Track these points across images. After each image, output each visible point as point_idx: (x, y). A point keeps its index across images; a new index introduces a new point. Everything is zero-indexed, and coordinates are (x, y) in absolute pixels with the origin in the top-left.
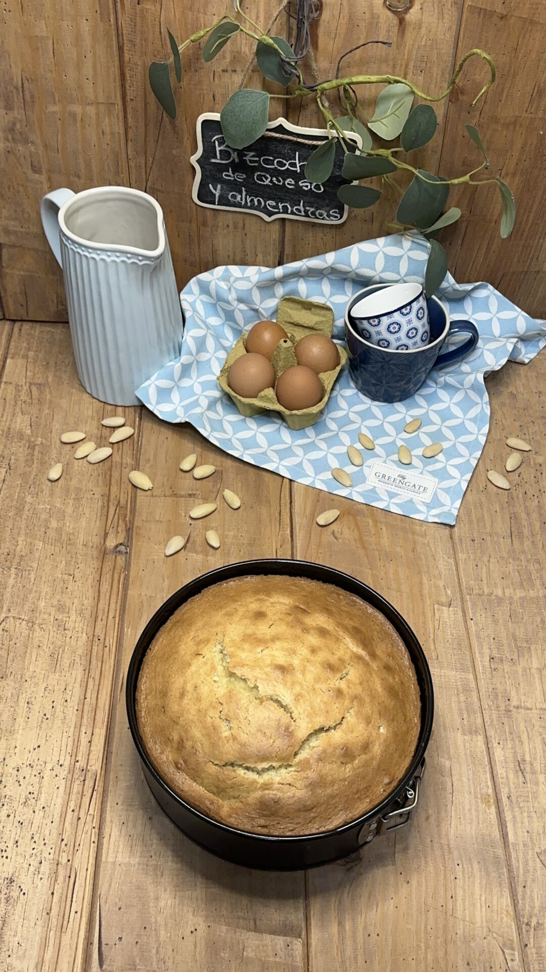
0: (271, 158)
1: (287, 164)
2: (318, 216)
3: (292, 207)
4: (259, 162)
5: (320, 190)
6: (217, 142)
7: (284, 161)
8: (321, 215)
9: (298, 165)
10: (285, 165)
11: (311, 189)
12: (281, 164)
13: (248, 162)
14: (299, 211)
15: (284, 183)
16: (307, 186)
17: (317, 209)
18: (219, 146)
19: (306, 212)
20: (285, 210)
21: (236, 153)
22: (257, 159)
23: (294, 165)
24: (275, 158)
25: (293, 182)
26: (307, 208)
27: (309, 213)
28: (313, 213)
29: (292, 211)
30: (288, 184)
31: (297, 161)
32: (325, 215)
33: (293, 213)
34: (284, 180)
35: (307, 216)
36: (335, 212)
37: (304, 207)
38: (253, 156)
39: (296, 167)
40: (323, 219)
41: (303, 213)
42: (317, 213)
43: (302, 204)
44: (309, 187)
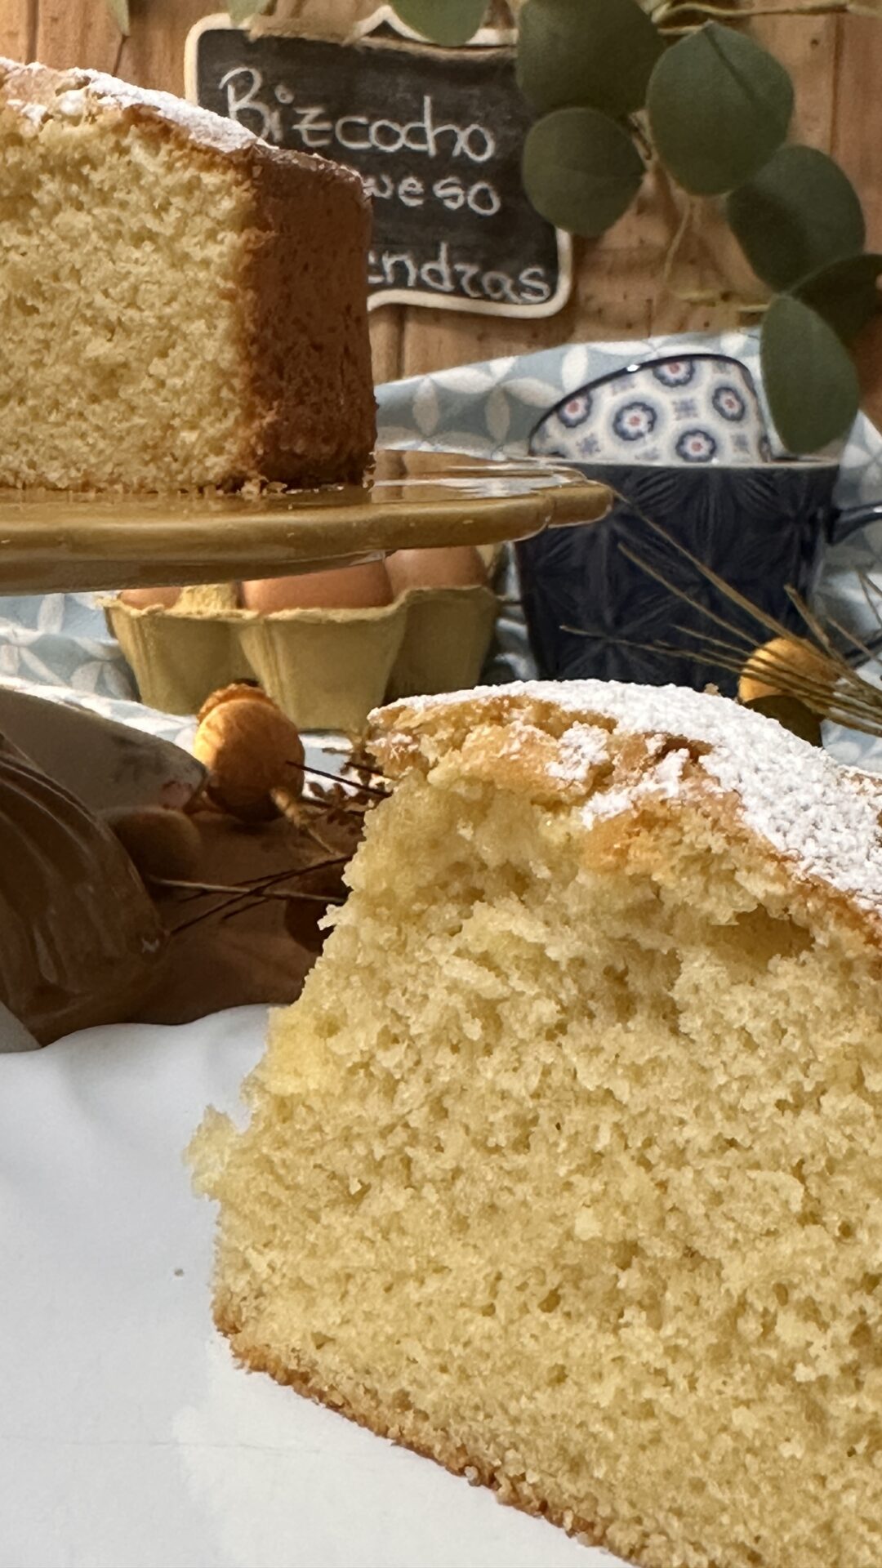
0: (362, 120)
1: (403, 132)
2: (488, 290)
3: (419, 266)
4: (329, 134)
5: (489, 204)
6: (231, 91)
7: (395, 127)
8: (496, 286)
9: (431, 135)
10: (397, 136)
11: (466, 205)
12: (387, 136)
13: (305, 139)
14: (436, 275)
15: (395, 195)
16: (454, 198)
17: (486, 266)
18: (238, 97)
19: (456, 277)
20: (401, 282)
21: (276, 115)
22: (325, 126)
23: (418, 135)
24: (373, 118)
25: (419, 188)
26: (459, 267)
27: (464, 282)
28: (475, 283)
29: (419, 278)
30: (408, 194)
31: (427, 123)
32: (508, 285)
33: (421, 286)
34: (397, 181)
35: (458, 292)
36: (533, 276)
37: (451, 262)
38: (318, 119)
39: (424, 141)
40: (504, 300)
41: (447, 285)
42: (486, 280)
43: (443, 254)
44: (461, 201)
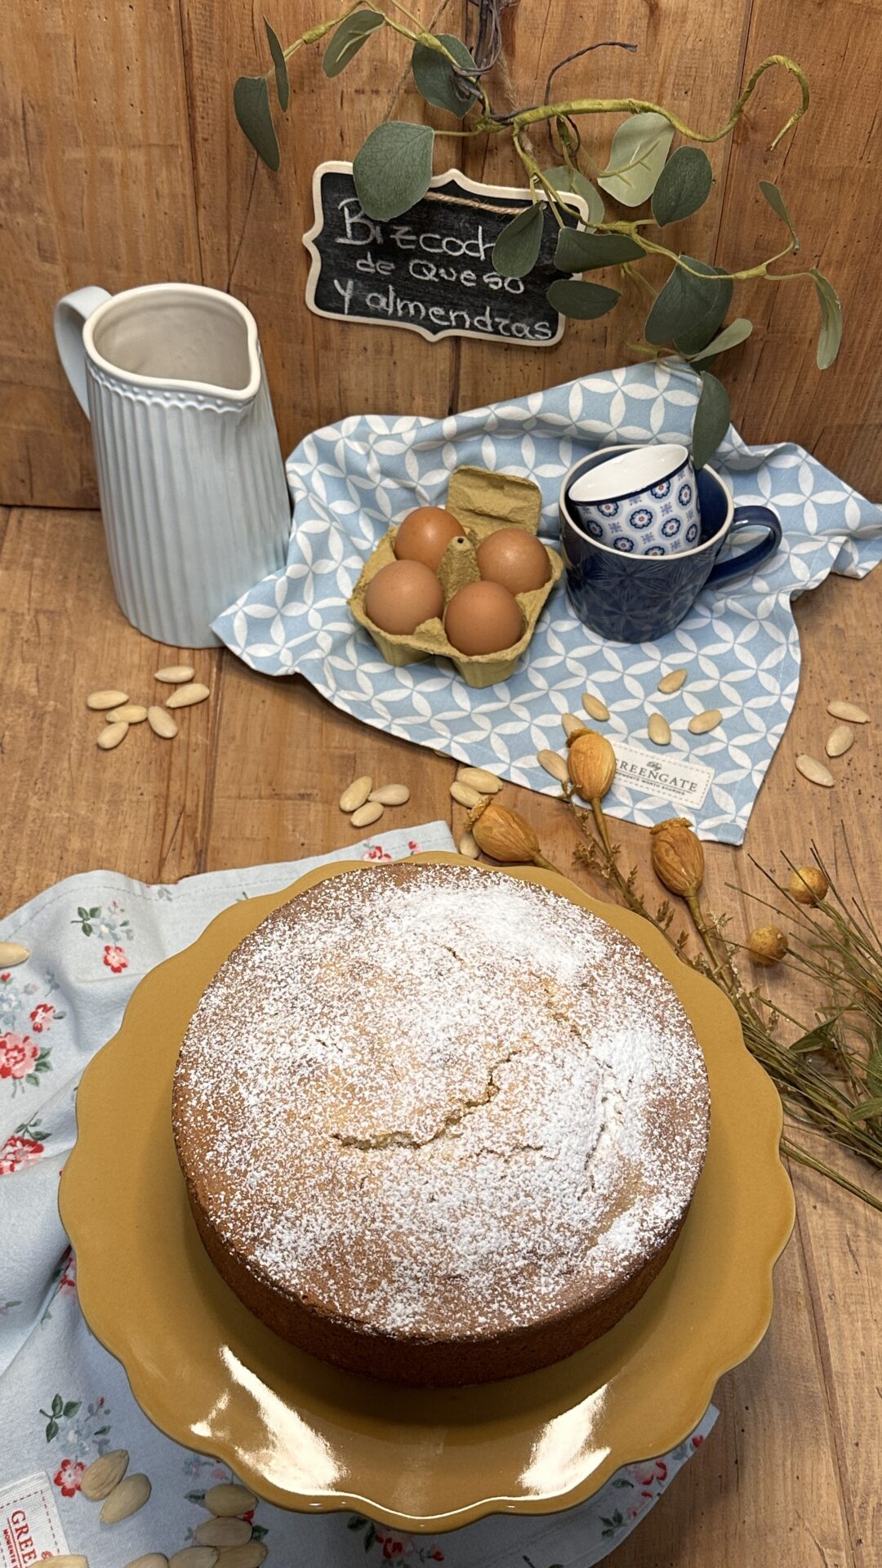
0: (438, 237)
1: (464, 246)
2: (515, 332)
3: (472, 318)
4: (416, 242)
5: (519, 289)
6: (346, 210)
8: (520, 330)
9: (482, 248)
10: (461, 247)
11: (503, 287)
12: (454, 247)
13: (399, 244)
14: (484, 324)
15: (458, 278)
16: (496, 283)
17: (513, 321)
18: (351, 217)
19: (495, 325)
20: (460, 323)
21: (378, 228)
22: (413, 237)
23: (474, 248)
24: (444, 236)
25: (473, 277)
26: (497, 320)
27: (500, 327)
28: (507, 328)
29: (472, 324)
30: (465, 279)
31: (480, 242)
32: (526, 331)
33: (473, 328)
34: (459, 272)
35: (497, 332)
36: (544, 326)
37: (491, 317)
38: (408, 233)
39: (479, 251)
40: (524, 337)
41: (490, 329)
42: (513, 328)
43: (488, 312)
44: (500, 285)
